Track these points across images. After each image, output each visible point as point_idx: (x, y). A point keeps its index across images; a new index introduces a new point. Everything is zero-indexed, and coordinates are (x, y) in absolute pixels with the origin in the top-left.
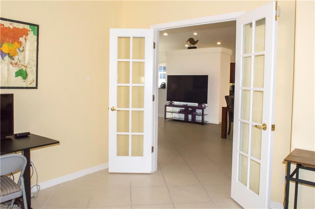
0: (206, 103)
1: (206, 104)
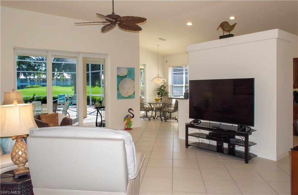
0: (253, 125)
1: (252, 128)
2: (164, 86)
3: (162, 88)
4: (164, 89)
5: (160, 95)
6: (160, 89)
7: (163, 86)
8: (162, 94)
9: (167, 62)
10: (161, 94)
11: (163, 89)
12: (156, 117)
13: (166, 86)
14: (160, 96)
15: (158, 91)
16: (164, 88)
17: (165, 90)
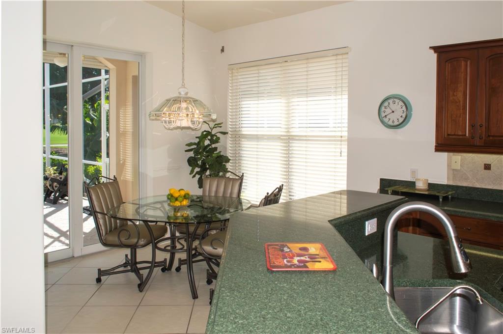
2: (212, 136)
3: (207, 142)
4: (213, 146)
5: (197, 166)
6: (198, 144)
7: (209, 133)
8: (204, 163)
9: (222, 50)
10: (200, 163)
11: (209, 145)
12: (176, 264)
13: (219, 135)
14: (197, 169)
15: (192, 154)
16: (213, 141)
17: (216, 149)
